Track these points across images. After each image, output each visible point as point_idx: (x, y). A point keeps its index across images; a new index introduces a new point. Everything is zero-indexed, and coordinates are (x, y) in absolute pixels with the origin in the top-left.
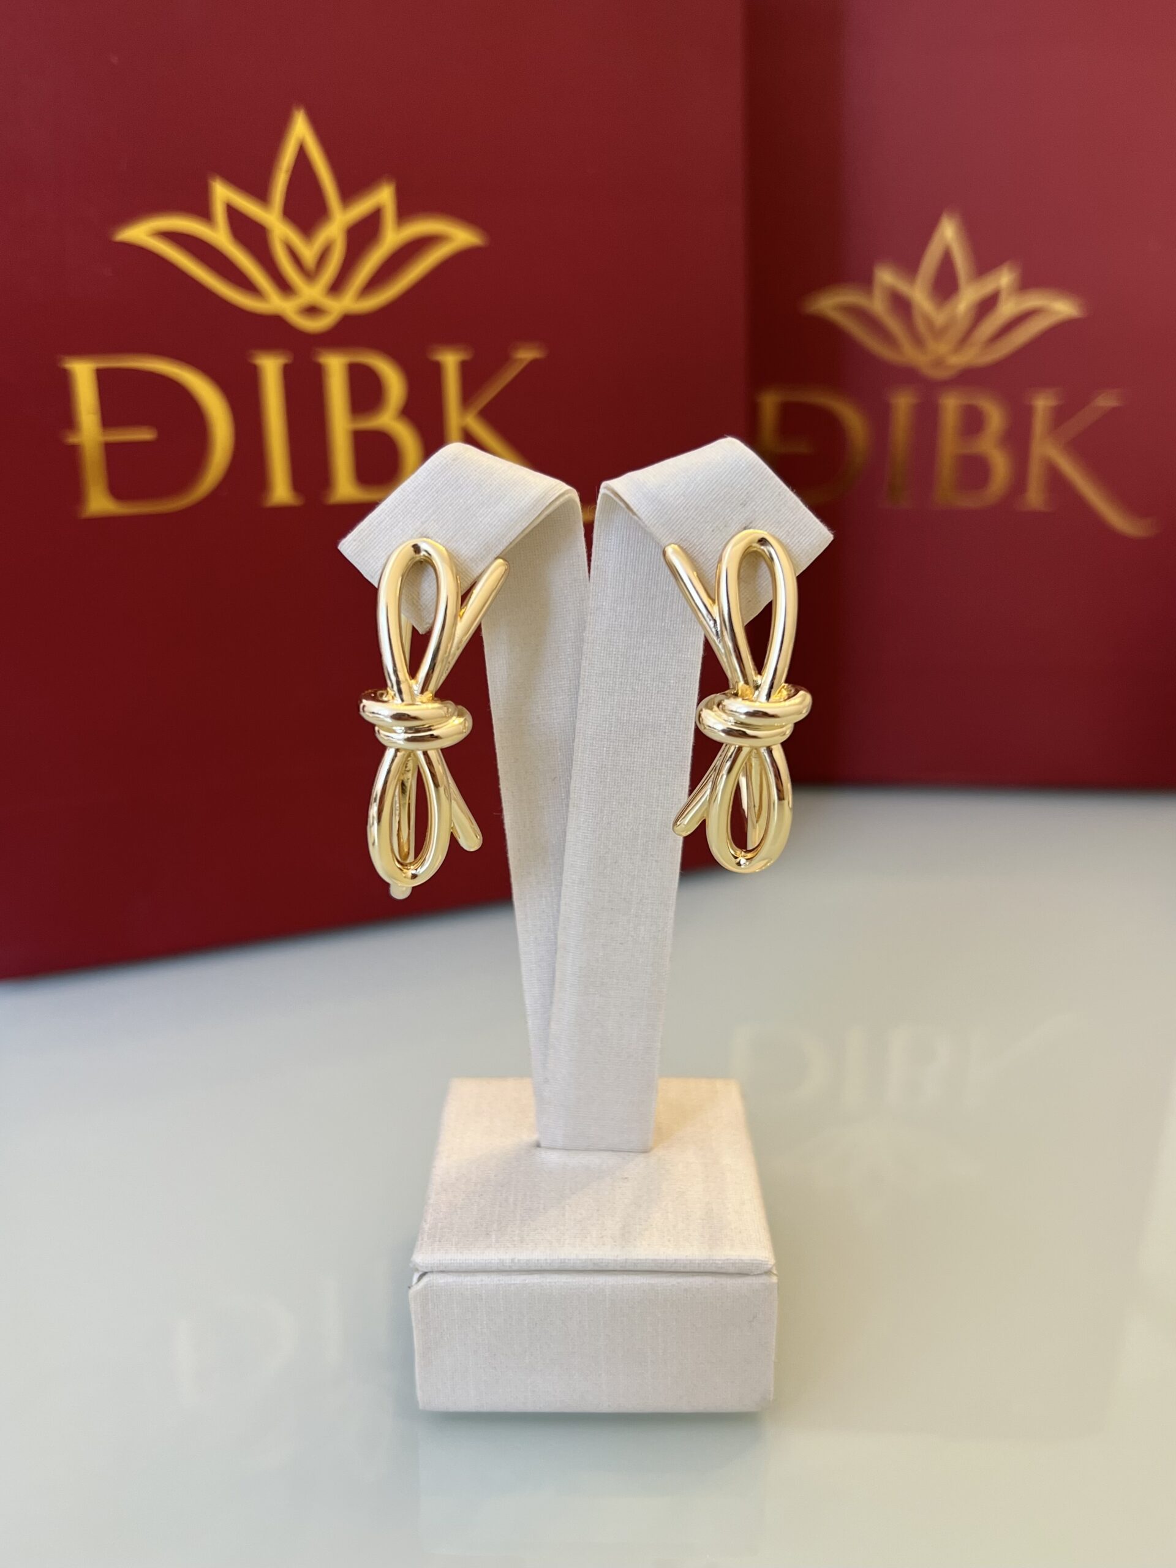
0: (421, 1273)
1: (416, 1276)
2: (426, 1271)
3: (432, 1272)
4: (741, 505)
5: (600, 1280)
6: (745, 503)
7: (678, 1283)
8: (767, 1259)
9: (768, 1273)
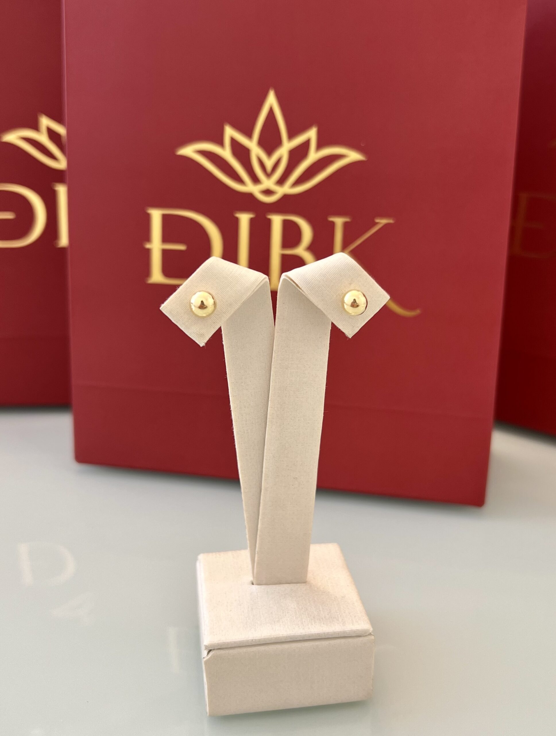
0: (208, 650)
1: (206, 652)
2: (211, 649)
3: (214, 649)
7: (330, 643)
8: (369, 628)
9: (370, 634)
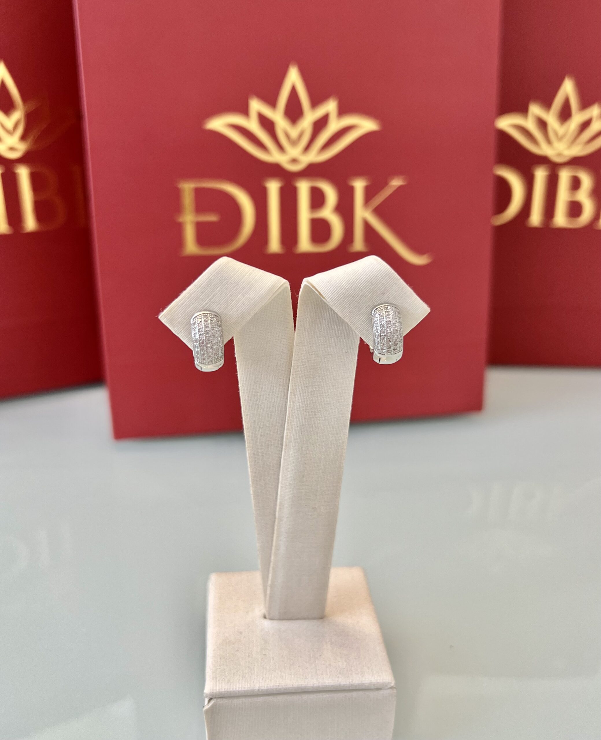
0: (209, 698)
1: (207, 700)
2: (212, 697)
3: (215, 698)
4: (382, 294)
5: (305, 697)
6: (384, 293)
7: (346, 696)
8: (390, 681)
9: (391, 688)
